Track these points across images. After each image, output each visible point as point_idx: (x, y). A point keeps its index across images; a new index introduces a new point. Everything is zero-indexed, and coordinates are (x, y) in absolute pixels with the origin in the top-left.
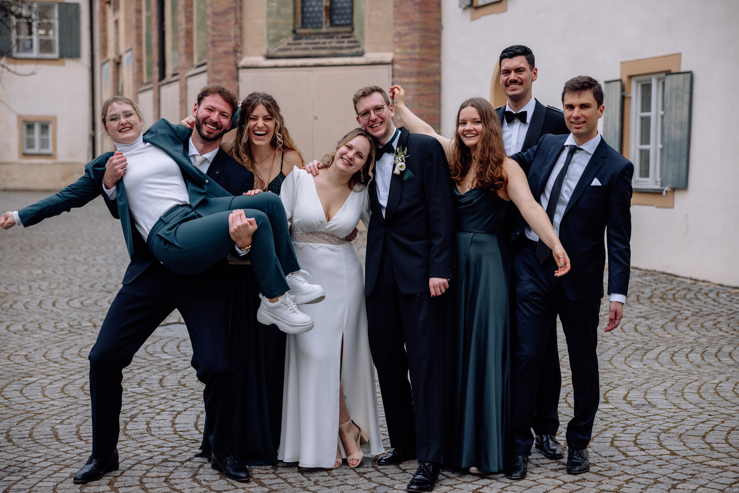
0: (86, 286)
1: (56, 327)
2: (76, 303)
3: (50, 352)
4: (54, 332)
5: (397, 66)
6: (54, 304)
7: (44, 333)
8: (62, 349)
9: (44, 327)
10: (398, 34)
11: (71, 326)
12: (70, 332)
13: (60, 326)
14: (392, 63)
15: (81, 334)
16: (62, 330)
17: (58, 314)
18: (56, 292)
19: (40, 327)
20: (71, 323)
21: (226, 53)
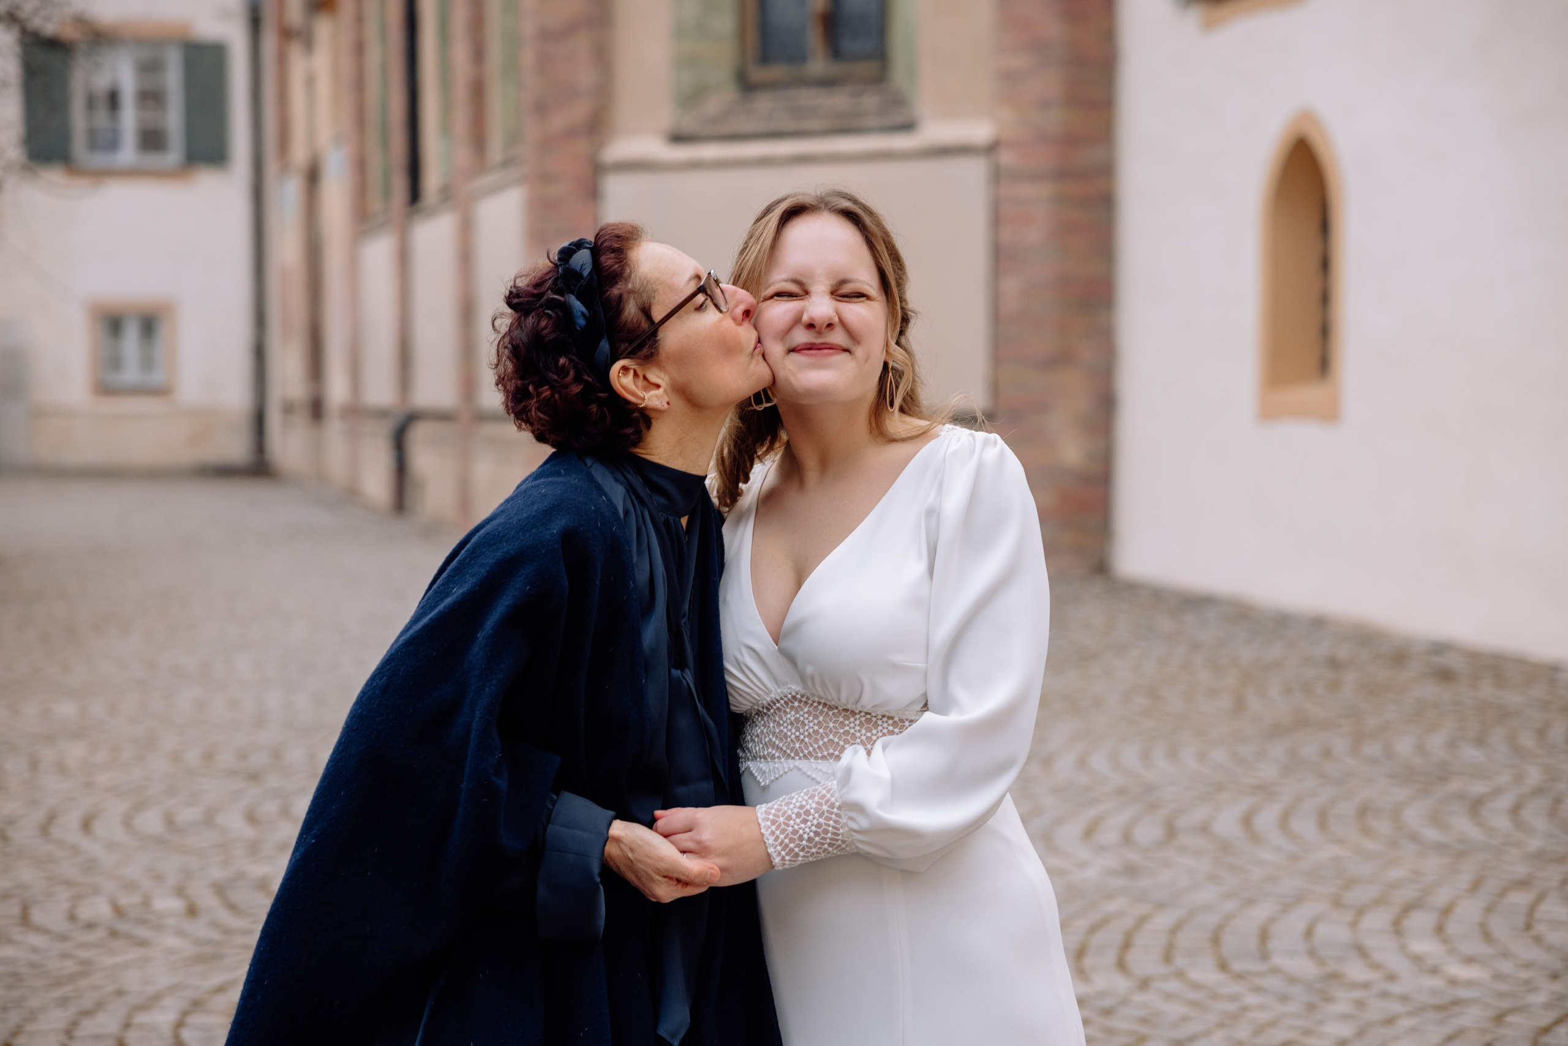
0: (193, 757)
1: (72, 917)
2: (151, 821)
3: (30, 1027)
4: (63, 938)
5: (1006, 158)
6: (86, 825)
7: (35, 940)
8: (72, 1010)
9: (38, 916)
10: (1009, 77)
11: (119, 911)
12: (114, 934)
13: (85, 913)
14: (991, 149)
15: (143, 943)
16: (90, 926)
17: (91, 866)
18: (102, 779)
19: (25, 919)
20: (124, 900)
21: (571, 133)
